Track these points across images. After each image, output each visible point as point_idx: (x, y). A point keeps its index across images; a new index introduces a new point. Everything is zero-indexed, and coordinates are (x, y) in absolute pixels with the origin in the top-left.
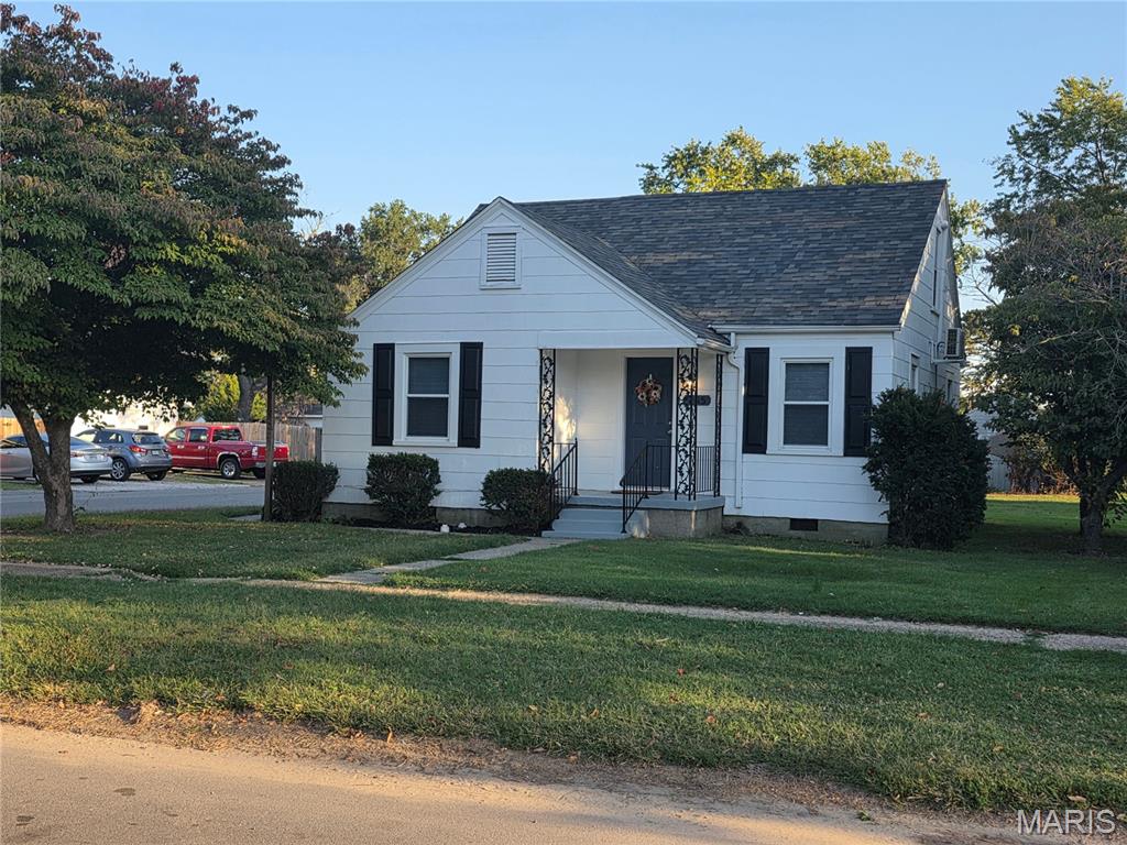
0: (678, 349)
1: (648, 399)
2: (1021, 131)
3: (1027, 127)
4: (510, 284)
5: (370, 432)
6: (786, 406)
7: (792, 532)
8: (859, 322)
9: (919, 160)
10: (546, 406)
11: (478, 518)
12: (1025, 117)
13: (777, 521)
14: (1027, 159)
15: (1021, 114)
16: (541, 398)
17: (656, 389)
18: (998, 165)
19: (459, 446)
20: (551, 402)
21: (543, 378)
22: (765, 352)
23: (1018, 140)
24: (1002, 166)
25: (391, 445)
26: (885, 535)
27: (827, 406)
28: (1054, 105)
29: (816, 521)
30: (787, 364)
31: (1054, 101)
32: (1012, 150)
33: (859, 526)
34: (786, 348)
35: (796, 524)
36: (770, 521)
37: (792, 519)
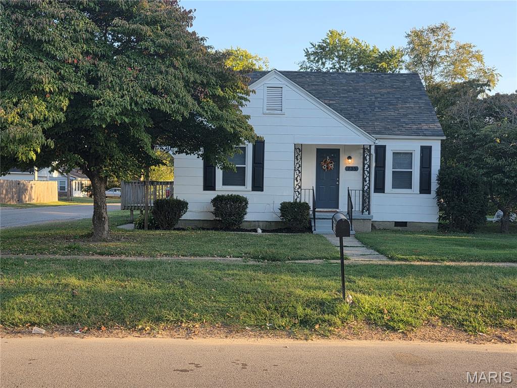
0: (364, 145)
1: (327, 168)
2: (310, 51)
3: (313, 49)
4: (279, 112)
5: (202, 184)
6: (393, 171)
7: (396, 228)
8: (427, 135)
9: (260, 59)
10: (297, 171)
11: (263, 225)
12: (313, 45)
13: (389, 223)
14: (312, 63)
15: (311, 43)
16: (295, 168)
17: (331, 163)
18: (300, 65)
19: (252, 191)
20: (300, 169)
21: (296, 158)
22: (384, 147)
23: (308, 55)
24: (302, 65)
25: (215, 190)
26: (437, 227)
27: (412, 172)
28: (323, 41)
29: (406, 222)
30: (393, 153)
31: (323, 39)
32: (305, 59)
33: (426, 224)
34: (393, 145)
35: (397, 224)
36: (385, 223)
37: (395, 222)
